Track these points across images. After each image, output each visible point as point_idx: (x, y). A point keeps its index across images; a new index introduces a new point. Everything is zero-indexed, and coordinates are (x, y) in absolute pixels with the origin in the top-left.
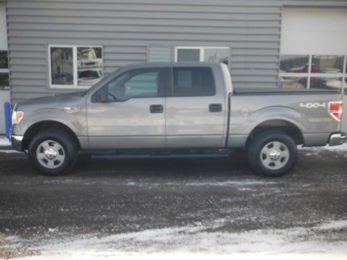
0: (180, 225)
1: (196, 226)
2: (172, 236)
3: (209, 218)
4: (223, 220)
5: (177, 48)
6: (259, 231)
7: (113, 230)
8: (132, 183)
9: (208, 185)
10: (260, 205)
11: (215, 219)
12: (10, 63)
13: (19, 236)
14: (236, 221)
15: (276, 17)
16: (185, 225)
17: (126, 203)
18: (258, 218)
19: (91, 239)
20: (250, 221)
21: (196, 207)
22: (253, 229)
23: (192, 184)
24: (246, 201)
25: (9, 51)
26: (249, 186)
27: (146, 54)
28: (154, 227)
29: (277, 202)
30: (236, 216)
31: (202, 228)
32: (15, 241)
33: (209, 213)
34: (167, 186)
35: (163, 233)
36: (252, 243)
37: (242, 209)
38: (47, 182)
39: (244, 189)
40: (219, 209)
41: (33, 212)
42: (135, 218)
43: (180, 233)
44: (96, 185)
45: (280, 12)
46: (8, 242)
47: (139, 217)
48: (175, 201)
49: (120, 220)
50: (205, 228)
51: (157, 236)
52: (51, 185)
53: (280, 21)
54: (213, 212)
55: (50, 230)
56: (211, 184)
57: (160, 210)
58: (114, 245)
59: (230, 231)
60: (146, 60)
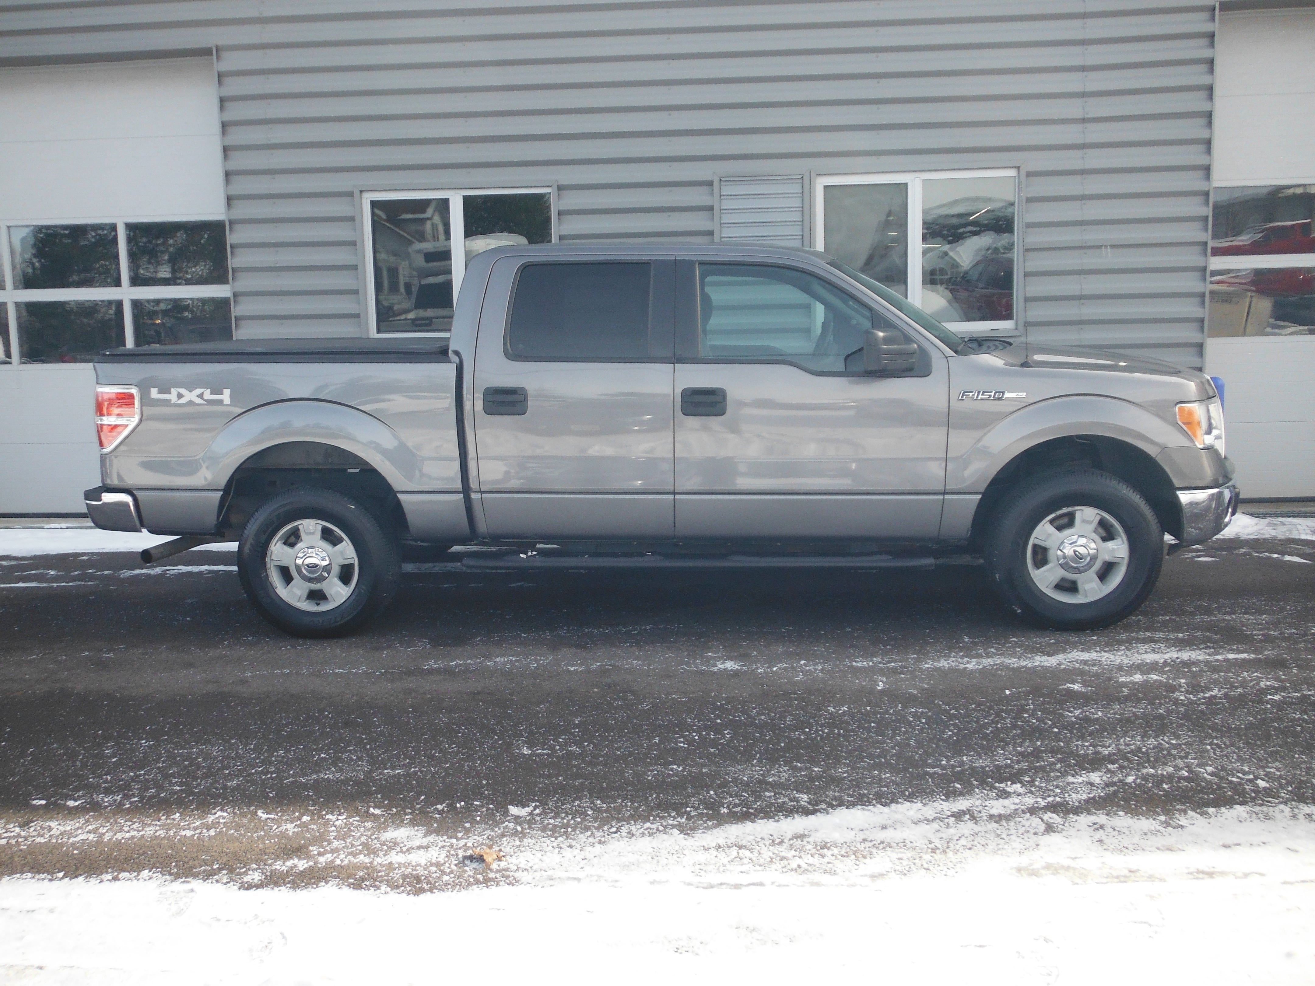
0: (950, 795)
1: (1005, 794)
2: (935, 825)
3: (1042, 769)
4: (1095, 777)
5: (821, 183)
6: (1240, 810)
7: (724, 810)
8: (730, 665)
9: (1002, 667)
10: (1213, 728)
11: (1065, 774)
12: (233, 262)
13: (423, 829)
14: (1145, 778)
15: (1197, 50)
16: (967, 791)
17: (734, 725)
18: (1223, 769)
19: (662, 836)
20: (1194, 777)
21: (985, 737)
22: (1217, 804)
23: (944, 664)
24: (1161, 717)
25: (231, 222)
26: (1153, 667)
27: (710, 208)
28: (862, 801)
29: (1279, 719)
30: (1141, 765)
31: (1029, 801)
32: (417, 843)
33: (1036, 754)
34: (855, 670)
35: (898, 816)
36: (1226, 846)
37: (1152, 742)
38: (432, 664)
39: (1138, 678)
40: (1068, 743)
41: (432, 757)
42: (783, 773)
43: (958, 816)
44: (603, 672)
45: (1208, 27)
46: (393, 845)
47: (795, 769)
48: (902, 719)
49: (735, 780)
50: (1043, 803)
51: (884, 827)
52: (449, 673)
53: (1211, 63)
54: (1053, 751)
55: (514, 810)
56: (1012, 662)
57: (860, 749)
58: (745, 853)
59: (1134, 812)
60: (711, 233)
